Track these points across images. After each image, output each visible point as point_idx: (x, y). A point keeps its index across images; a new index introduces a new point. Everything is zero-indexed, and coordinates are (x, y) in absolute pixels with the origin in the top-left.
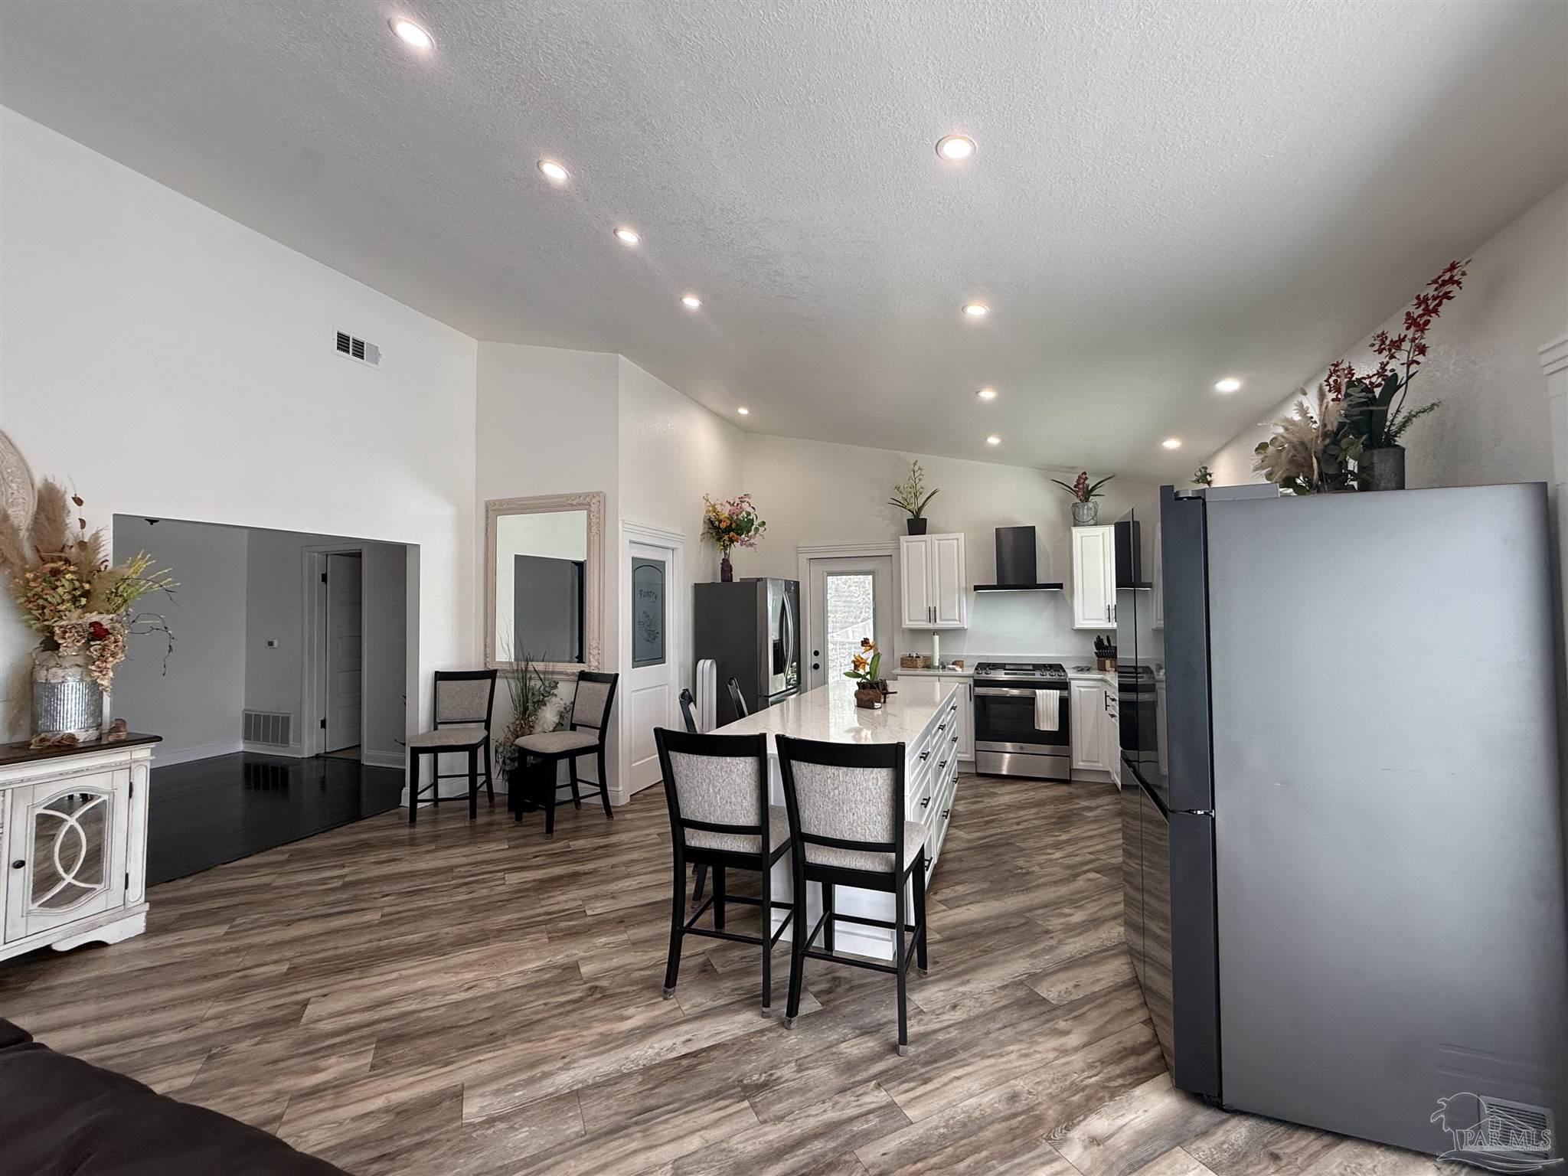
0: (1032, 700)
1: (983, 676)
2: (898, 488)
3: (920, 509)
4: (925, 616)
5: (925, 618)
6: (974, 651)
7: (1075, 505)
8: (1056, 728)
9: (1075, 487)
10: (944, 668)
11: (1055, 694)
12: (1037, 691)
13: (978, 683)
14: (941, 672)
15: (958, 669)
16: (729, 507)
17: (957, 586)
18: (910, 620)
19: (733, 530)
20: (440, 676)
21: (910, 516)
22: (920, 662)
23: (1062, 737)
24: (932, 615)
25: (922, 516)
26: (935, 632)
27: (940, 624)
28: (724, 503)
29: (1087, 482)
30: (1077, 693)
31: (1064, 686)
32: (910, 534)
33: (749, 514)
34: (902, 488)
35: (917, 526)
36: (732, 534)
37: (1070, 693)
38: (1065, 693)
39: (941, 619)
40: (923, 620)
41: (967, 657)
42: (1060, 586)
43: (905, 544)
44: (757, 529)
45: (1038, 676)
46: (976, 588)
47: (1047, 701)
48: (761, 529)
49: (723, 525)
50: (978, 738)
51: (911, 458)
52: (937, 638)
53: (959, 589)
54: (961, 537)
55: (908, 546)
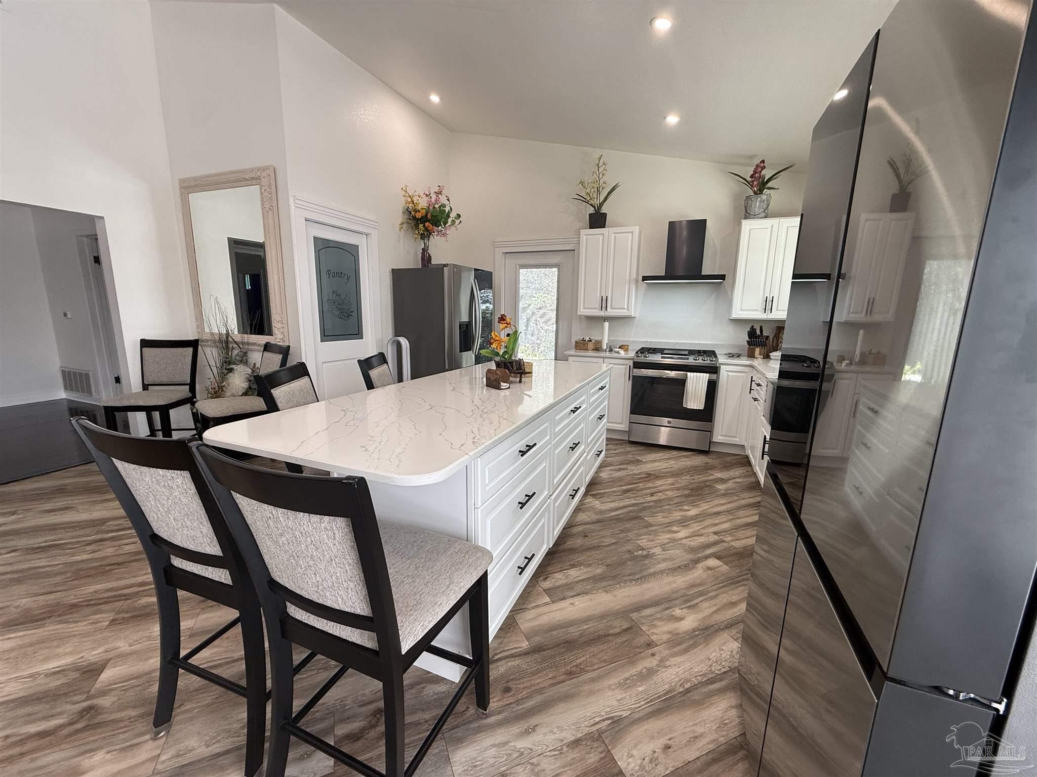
0: (682, 382)
1: (642, 359)
2: (582, 183)
3: (601, 204)
4: (598, 305)
5: (598, 307)
6: (638, 338)
7: (748, 198)
8: (701, 407)
9: (752, 176)
10: (611, 350)
11: (705, 377)
12: (689, 374)
13: (637, 365)
14: (608, 354)
15: (622, 352)
16: (426, 199)
17: (628, 278)
18: (584, 308)
19: (428, 221)
20: (146, 344)
21: (592, 210)
22: (591, 345)
23: (707, 414)
24: (604, 303)
25: (603, 210)
26: (605, 319)
27: (610, 312)
28: (422, 195)
29: (763, 172)
30: (726, 376)
31: (713, 370)
32: (590, 228)
33: (444, 206)
34: (586, 182)
35: (598, 220)
36: (427, 224)
37: (718, 377)
38: (714, 377)
39: (612, 308)
40: (596, 308)
41: (634, 342)
42: (723, 277)
43: (585, 236)
44: (453, 222)
45: (691, 361)
46: (645, 278)
47: (697, 383)
48: (457, 222)
49: (418, 215)
50: (633, 412)
51: (597, 153)
52: (607, 324)
53: (630, 279)
54: (636, 229)
55: (587, 239)
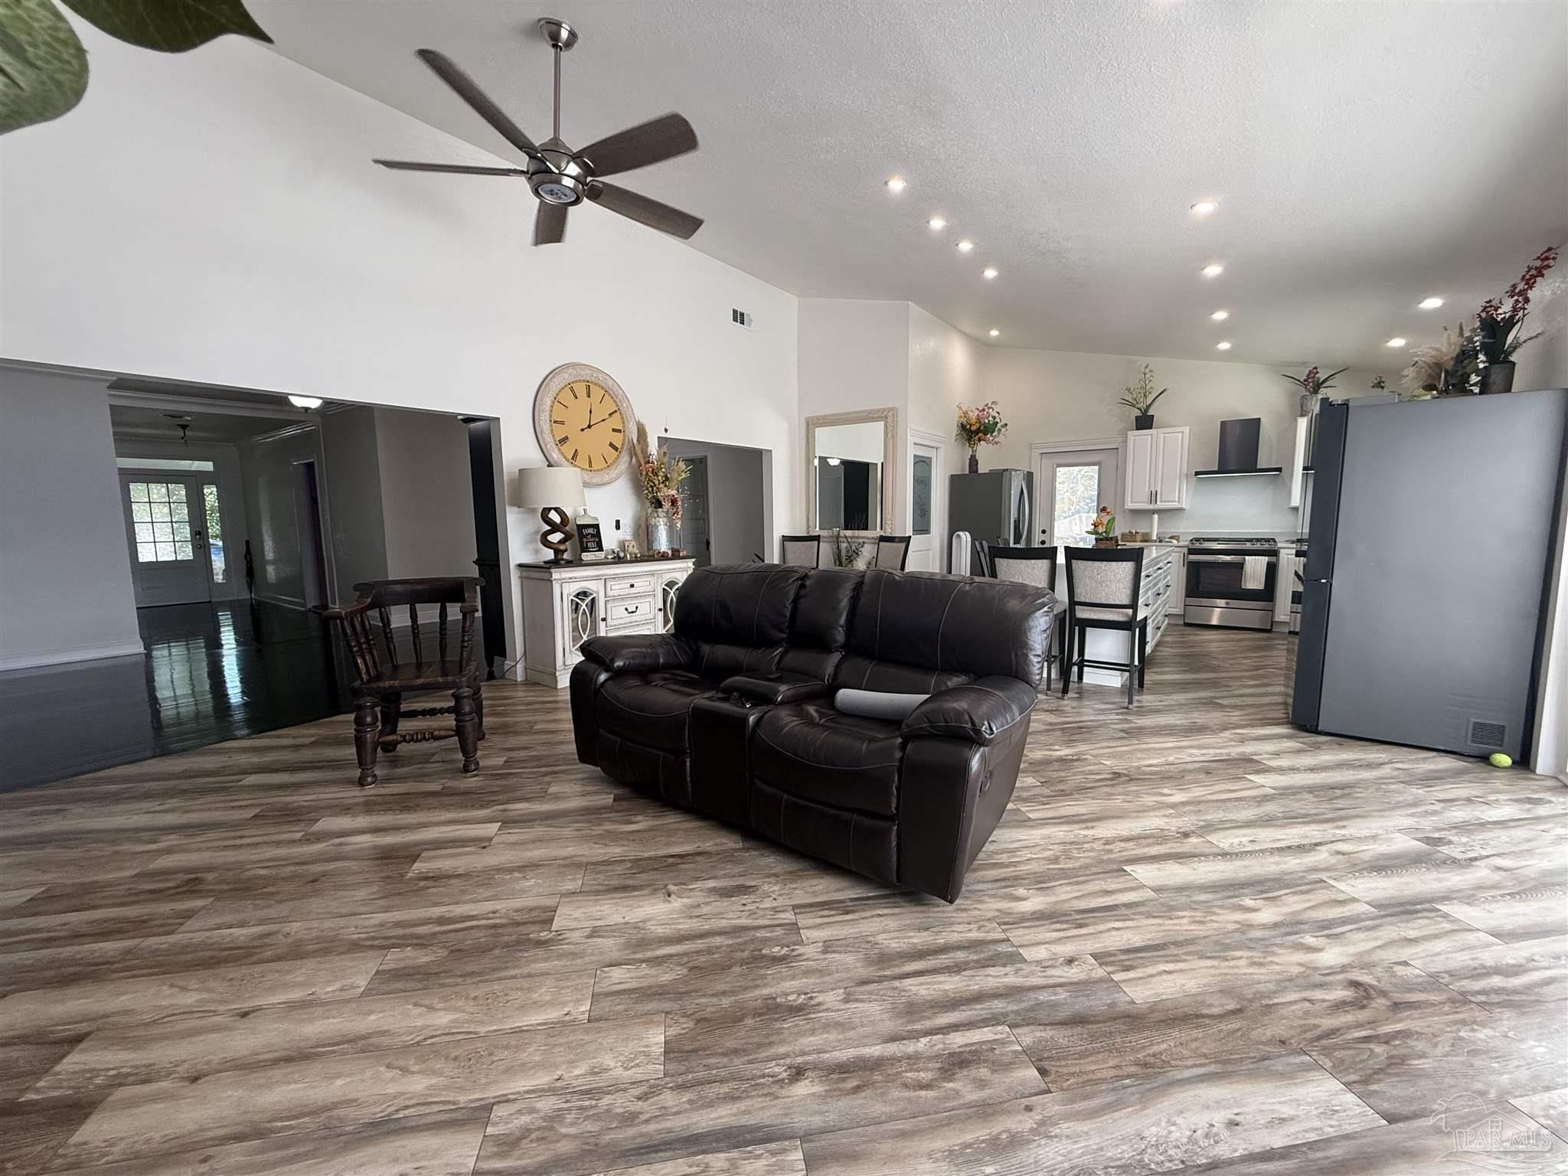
0: (1240, 566)
1: (1197, 545)
2: (1128, 390)
3: (1149, 407)
4: (1146, 498)
6: (1188, 529)
7: (1303, 397)
8: (1261, 587)
9: (1305, 380)
10: (1161, 541)
11: (1265, 559)
12: (1247, 557)
13: (1191, 551)
14: (1158, 544)
15: (1175, 542)
16: (977, 412)
17: (1178, 473)
18: (1132, 502)
19: (981, 432)
21: (1139, 413)
22: (1139, 537)
23: (1268, 593)
24: (1153, 497)
25: (1150, 413)
26: (1154, 512)
27: (1160, 505)
28: (974, 409)
29: (1317, 375)
30: (1286, 560)
31: (1274, 553)
32: (1137, 429)
33: (994, 418)
34: (1132, 389)
35: (1144, 422)
37: (1278, 560)
38: (1273, 559)
40: (1144, 502)
41: (1183, 533)
42: (1279, 470)
43: (1132, 438)
44: (1000, 430)
45: (1248, 546)
46: (1197, 473)
47: (1255, 568)
48: (1003, 430)
49: (974, 428)
50: (1187, 596)
51: (1142, 361)
52: (1156, 516)
53: (1180, 475)
54: (1187, 430)
55: (1134, 440)
